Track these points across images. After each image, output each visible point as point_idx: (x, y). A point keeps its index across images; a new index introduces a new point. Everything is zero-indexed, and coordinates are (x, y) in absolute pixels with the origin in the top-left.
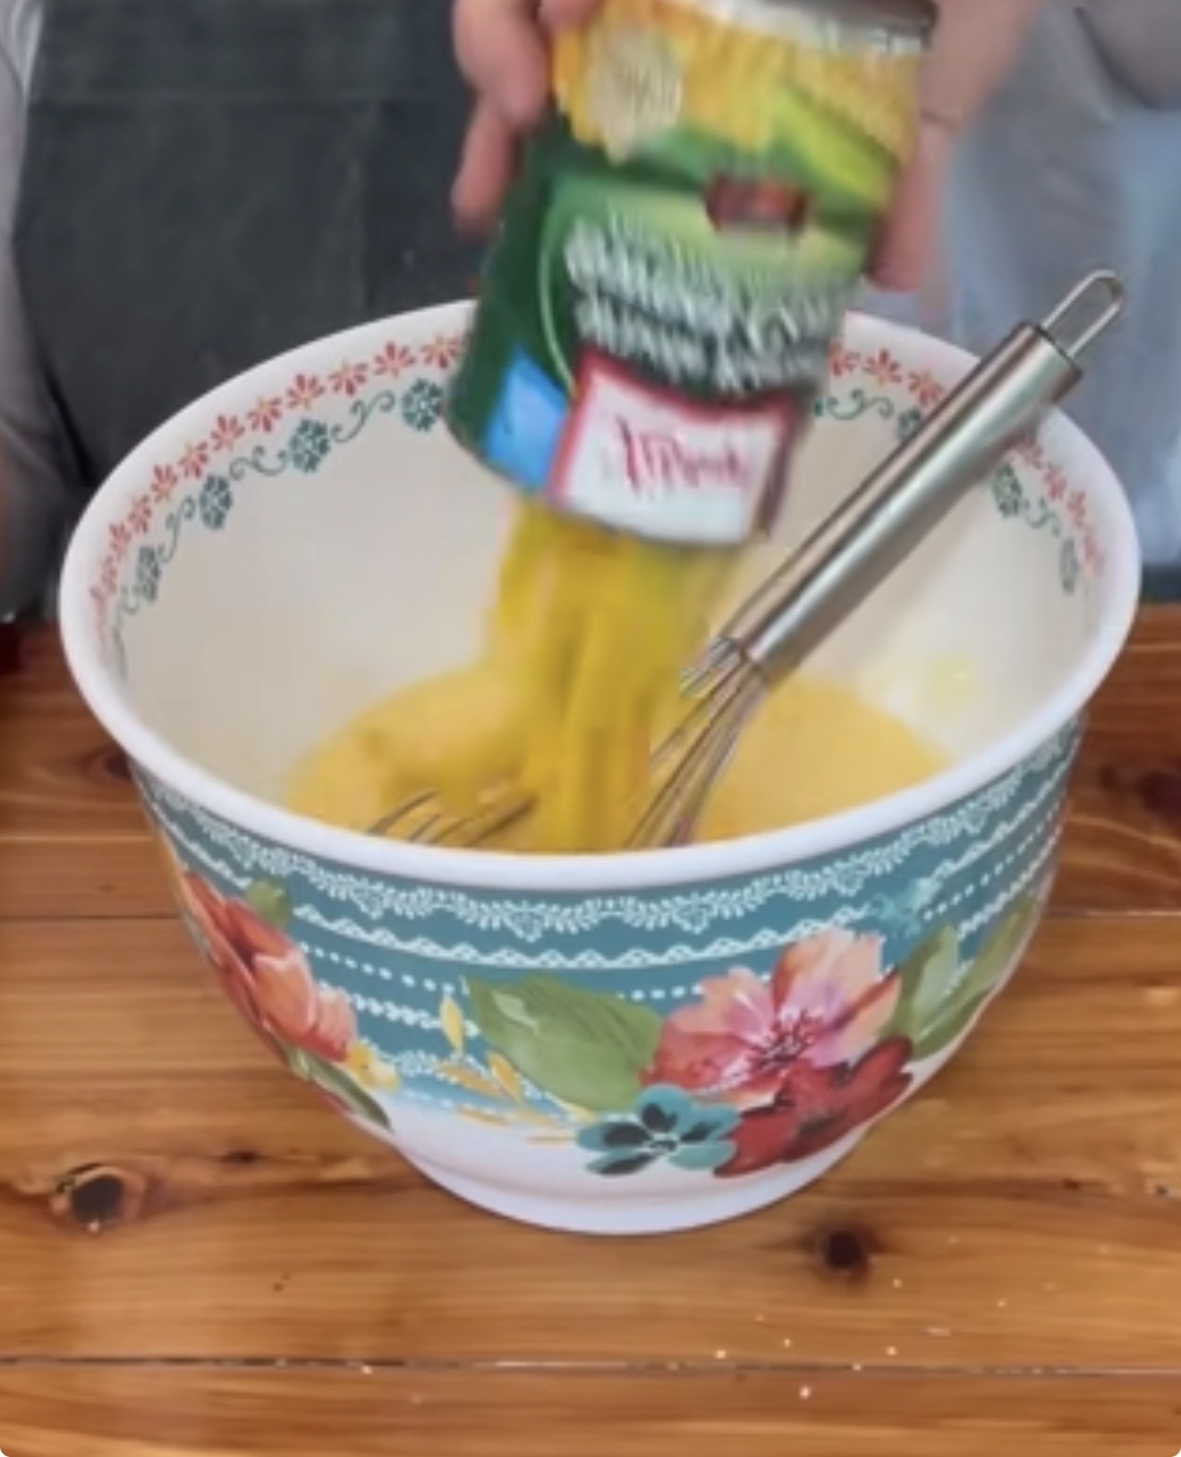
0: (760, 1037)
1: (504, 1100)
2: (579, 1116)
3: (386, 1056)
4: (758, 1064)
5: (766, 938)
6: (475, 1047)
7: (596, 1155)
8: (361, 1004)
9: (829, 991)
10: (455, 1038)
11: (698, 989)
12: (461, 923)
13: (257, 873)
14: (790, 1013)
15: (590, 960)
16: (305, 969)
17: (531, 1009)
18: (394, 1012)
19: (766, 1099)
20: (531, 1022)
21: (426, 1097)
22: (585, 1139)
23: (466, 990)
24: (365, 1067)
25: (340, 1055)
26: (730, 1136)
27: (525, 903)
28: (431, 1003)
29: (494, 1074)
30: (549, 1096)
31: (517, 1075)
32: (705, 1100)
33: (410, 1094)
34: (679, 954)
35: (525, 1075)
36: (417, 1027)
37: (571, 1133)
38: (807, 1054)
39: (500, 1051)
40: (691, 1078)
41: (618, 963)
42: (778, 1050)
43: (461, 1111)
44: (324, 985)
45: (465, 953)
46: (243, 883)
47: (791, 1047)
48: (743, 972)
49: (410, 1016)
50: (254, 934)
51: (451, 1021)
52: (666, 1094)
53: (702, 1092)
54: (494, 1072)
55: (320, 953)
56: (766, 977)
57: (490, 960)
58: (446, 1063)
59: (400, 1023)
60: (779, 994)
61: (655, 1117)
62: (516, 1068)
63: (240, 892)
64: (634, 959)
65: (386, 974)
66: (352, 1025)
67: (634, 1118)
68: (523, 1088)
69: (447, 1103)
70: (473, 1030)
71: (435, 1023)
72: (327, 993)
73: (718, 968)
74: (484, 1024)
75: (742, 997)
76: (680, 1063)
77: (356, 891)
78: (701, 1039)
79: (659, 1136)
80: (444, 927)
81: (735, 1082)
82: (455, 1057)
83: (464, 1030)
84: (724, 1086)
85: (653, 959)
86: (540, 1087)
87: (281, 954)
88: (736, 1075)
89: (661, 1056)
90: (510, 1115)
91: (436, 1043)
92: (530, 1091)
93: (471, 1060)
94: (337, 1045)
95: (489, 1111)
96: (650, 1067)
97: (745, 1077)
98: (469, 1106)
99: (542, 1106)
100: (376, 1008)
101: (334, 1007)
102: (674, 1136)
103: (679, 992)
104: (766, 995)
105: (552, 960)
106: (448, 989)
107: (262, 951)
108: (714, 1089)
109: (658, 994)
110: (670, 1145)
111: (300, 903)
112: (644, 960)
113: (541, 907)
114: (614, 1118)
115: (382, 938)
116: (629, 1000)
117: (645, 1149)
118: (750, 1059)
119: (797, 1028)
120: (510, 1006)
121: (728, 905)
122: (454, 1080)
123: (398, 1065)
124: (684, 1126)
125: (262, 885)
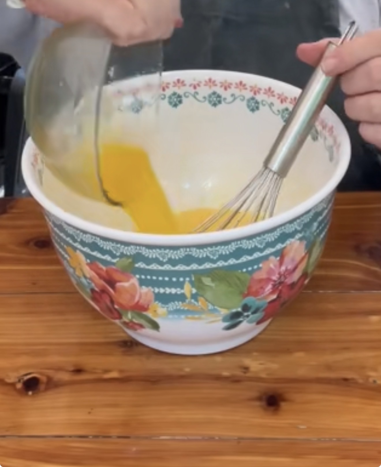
0: (275, 278)
1: (202, 311)
2: (224, 312)
3: (163, 306)
4: (274, 286)
5: (279, 246)
6: (194, 297)
7: (226, 324)
8: (157, 290)
9: (293, 260)
10: (188, 295)
11: (261, 265)
12: (193, 257)
13: (122, 255)
14: (283, 268)
15: (232, 261)
16: (137, 283)
17: (213, 281)
18: (168, 291)
19: (274, 297)
20: (213, 285)
21: (176, 316)
22: (224, 320)
23: (193, 279)
24: (155, 311)
25: (146, 309)
26: (264, 310)
27: (214, 247)
28: (181, 285)
29: (200, 304)
30: (216, 307)
31: (207, 302)
32: (259, 299)
33: (171, 316)
34: (257, 255)
35: (209, 302)
36: (176, 294)
37: (221, 318)
38: (287, 280)
39: (202, 296)
40: (256, 294)
41: (240, 261)
42: (279, 281)
43: (187, 318)
44: (144, 287)
45: (194, 267)
46: (115, 261)
47: (282, 279)
48: (272, 258)
49: (173, 291)
50: (116, 276)
51: (188, 289)
52: (250, 300)
53: (259, 297)
54: (200, 303)
55: (143, 277)
56: (278, 258)
57: (202, 267)
58: (184, 304)
59: (170, 294)
60: (281, 262)
61: (246, 308)
62: (207, 300)
63: (114, 264)
64: (244, 259)
65: (167, 279)
66: (153, 297)
67: (240, 309)
68: (208, 306)
69: (183, 316)
70: (194, 291)
71: (182, 291)
72: (144, 289)
73: (266, 258)
74: (198, 288)
75: (272, 266)
76: (254, 289)
77: (159, 254)
78: (261, 281)
79: (246, 314)
80: (188, 260)
81: (268, 293)
82: (187, 301)
83: (191, 291)
84: (265, 294)
85: (250, 258)
86: (213, 305)
87: (128, 281)
88: (268, 290)
89: (249, 288)
90: (203, 316)
91: (182, 298)
92: (210, 307)
93: (193, 301)
94: (146, 306)
95: (196, 316)
96: (246, 292)
97: (271, 290)
98: (190, 316)
99: (214, 311)
100: (162, 291)
101: (146, 294)
102: (249, 313)
103: (255, 267)
104: (277, 263)
105: (221, 264)
106: (188, 279)
107: (120, 281)
108: (262, 296)
109: (250, 269)
110: (248, 316)
111: (137, 263)
112: (247, 259)
113: (219, 247)
114: (234, 310)
115: (167, 267)
116: (242, 272)
117: (241, 319)
118: (272, 284)
119: (284, 273)
120: (207, 281)
121: (270, 238)
122: (186, 308)
123: (168, 308)
124: (253, 310)
125: (124, 259)
